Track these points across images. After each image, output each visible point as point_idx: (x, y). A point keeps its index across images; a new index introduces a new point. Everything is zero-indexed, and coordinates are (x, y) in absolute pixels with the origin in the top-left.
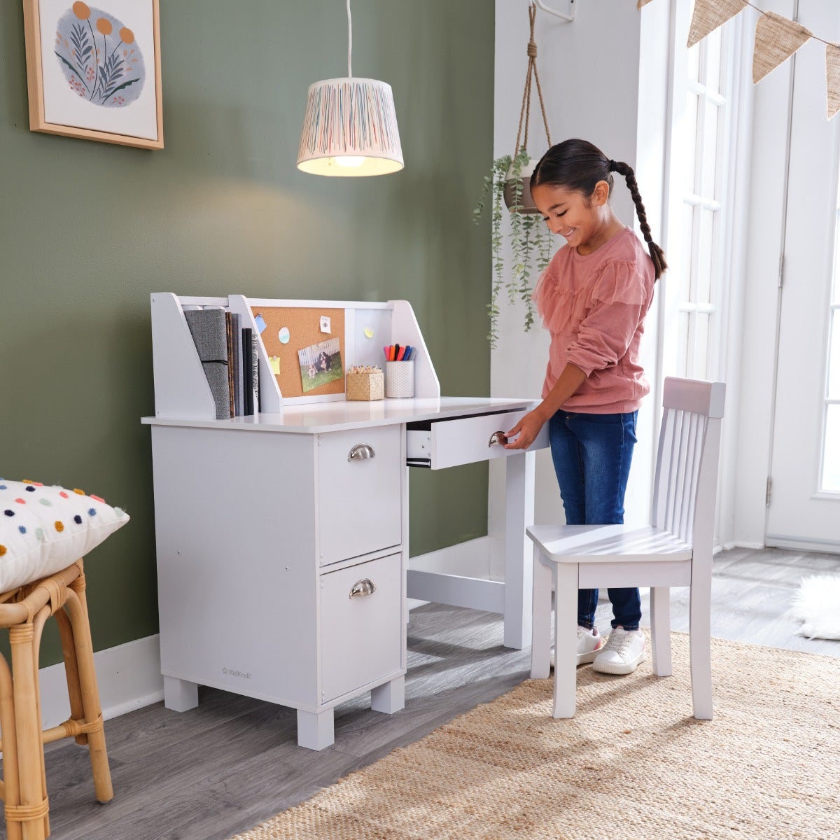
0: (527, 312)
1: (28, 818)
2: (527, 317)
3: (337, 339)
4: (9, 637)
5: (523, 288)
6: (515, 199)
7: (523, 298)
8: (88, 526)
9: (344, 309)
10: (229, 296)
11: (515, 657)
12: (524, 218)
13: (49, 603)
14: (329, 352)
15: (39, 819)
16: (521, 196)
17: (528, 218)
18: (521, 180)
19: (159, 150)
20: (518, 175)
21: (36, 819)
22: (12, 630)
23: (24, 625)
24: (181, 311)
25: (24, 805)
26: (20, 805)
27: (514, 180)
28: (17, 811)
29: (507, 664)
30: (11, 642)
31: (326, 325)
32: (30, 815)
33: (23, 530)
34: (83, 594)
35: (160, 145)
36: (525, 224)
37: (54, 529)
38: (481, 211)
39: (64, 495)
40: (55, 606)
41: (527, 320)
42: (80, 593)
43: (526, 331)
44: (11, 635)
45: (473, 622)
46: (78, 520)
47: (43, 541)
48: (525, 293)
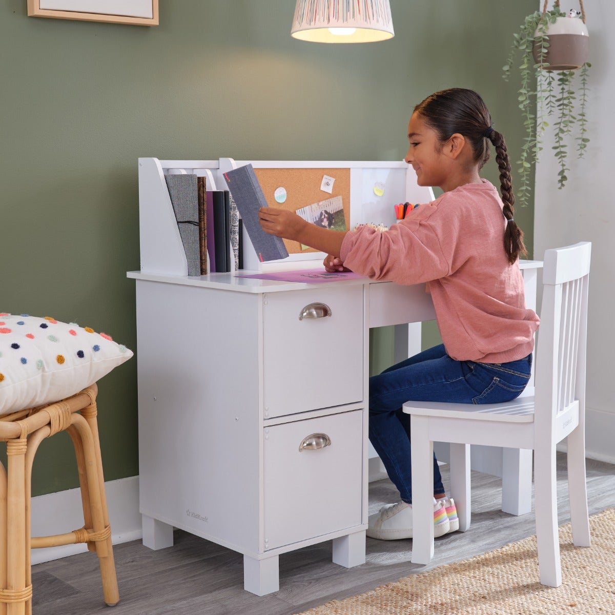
0: (561, 169)
1: (12, 601)
2: (559, 174)
3: (340, 198)
4: (7, 449)
5: (557, 145)
6: (540, 56)
7: (557, 155)
8: (91, 360)
9: (350, 169)
10: (220, 159)
11: (508, 522)
12: (559, 74)
13: (49, 424)
14: (331, 210)
15: (21, 602)
16: (545, 53)
17: (564, 74)
18: (547, 38)
19: (155, 27)
20: (544, 32)
21: (17, 602)
22: (8, 444)
23: (18, 440)
24: (162, 174)
25: (9, 589)
26: (7, 589)
27: (540, 37)
28: (3, 594)
29: (493, 529)
30: (8, 454)
31: (327, 185)
32: (13, 598)
33: (24, 361)
34: (94, 421)
35: (156, 22)
36: (560, 80)
37: (56, 361)
38: (510, 67)
39: (73, 333)
40: (56, 428)
41: (560, 178)
42: (91, 419)
43: (560, 188)
44: (8, 447)
45: (486, 484)
46: (81, 354)
47: (43, 370)
48: (558, 150)
